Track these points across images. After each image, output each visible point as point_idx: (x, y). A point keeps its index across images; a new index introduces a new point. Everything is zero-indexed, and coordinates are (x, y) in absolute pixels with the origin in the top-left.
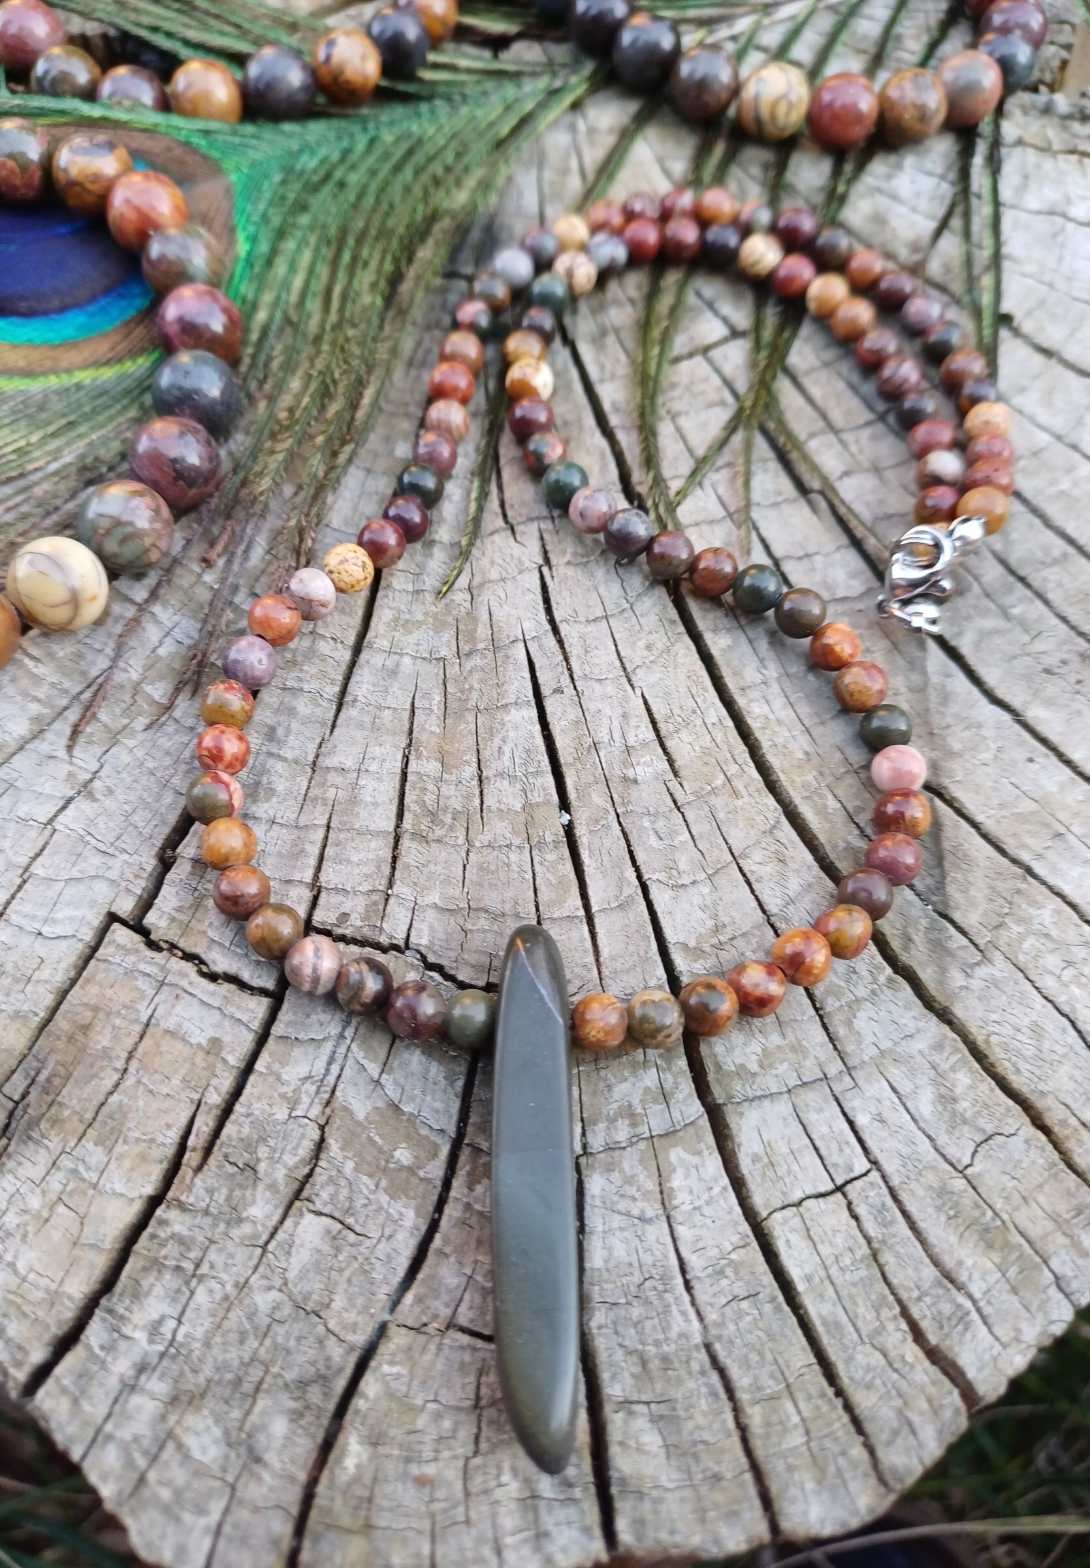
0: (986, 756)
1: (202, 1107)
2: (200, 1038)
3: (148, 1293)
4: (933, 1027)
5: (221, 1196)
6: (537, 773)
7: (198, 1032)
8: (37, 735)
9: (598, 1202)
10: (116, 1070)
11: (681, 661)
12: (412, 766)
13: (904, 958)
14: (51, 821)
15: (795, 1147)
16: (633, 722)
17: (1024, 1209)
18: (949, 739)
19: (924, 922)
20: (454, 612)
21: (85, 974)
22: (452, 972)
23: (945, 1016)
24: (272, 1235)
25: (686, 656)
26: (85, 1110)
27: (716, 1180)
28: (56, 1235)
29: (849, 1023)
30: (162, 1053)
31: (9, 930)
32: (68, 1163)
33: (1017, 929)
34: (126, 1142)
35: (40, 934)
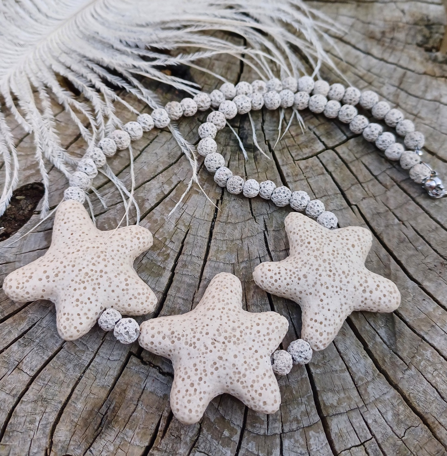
0: (409, 299)
1: (163, 417)
2: (161, 394)
4: (393, 391)
5: (170, 446)
6: (265, 304)
7: (160, 392)
9: (287, 448)
10: (134, 405)
13: (383, 367)
15: (349, 430)
17: (421, 451)
19: (389, 356)
20: (236, 247)
21: (123, 372)
23: (396, 387)
26: (125, 418)
27: (324, 441)
29: (366, 390)
30: (149, 399)
31: (99, 358)
32: (121, 435)
33: (419, 358)
34: (139, 428)
35: (109, 359)
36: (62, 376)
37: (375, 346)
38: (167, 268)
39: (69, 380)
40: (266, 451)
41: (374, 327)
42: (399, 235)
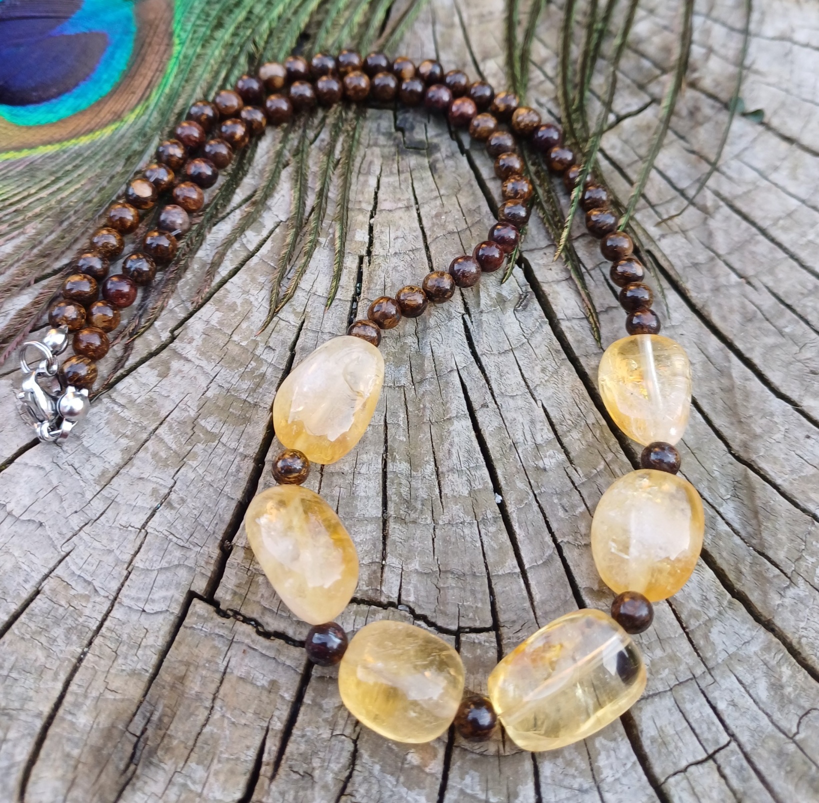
0: (778, 436)
1: (270, 733)
2: (263, 681)
4: (762, 635)
5: (290, 796)
6: (477, 468)
7: (261, 677)
8: (128, 461)
9: (549, 781)
10: (206, 708)
11: (566, 379)
12: (390, 467)
13: (738, 586)
14: (144, 527)
15: (679, 729)
16: (538, 426)
18: (753, 425)
19: (749, 559)
20: (407, 352)
21: (177, 638)
22: (433, 620)
23: (769, 626)
25: (569, 375)
26: (188, 739)
27: (627, 757)
29: (706, 637)
30: (237, 694)
31: (122, 610)
32: (179, 779)
33: (811, 560)
34: (219, 761)
35: (144, 611)
36: (40, 654)
37: (717, 540)
38: (262, 405)
39: (58, 662)
40: (505, 790)
41: (710, 501)
42: (743, 307)
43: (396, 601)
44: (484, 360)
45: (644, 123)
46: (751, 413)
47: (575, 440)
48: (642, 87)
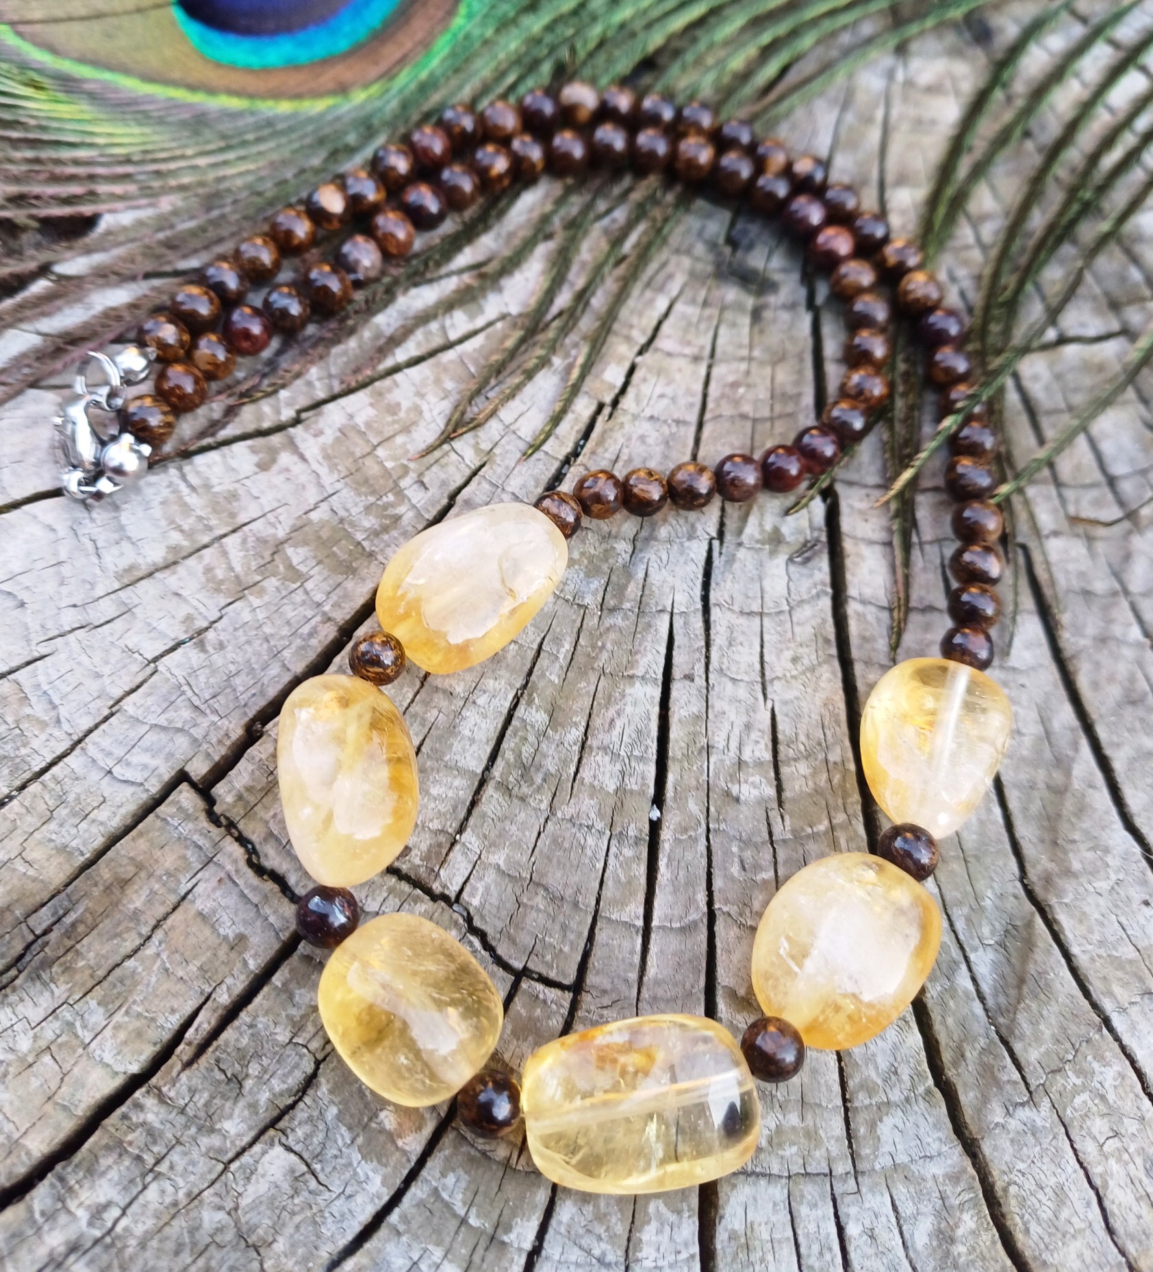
0: (1103, 885)
1: (209, 1003)
2: (228, 930)
3: (103, 1174)
4: (955, 1156)
5: (201, 1099)
6: (641, 759)
7: (229, 924)
8: (169, 565)
9: (563, 1230)
10: (140, 935)
11: (823, 685)
12: (521, 711)
13: (950, 1073)
14: (155, 660)
15: (777, 1236)
16: (754, 735)
18: (1071, 855)
19: (983, 1043)
20: (611, 561)
21: (140, 826)
22: (494, 944)
23: (971, 1148)
24: (239, 1155)
25: (830, 681)
26: (100, 967)
27: (686, 1245)
28: (35, 1083)
29: (872, 1126)
30: (188, 934)
31: (82, 760)
32: (67, 1014)
33: (1074, 1079)
34: (127, 1013)
35: (110, 772)
37: (947, 997)
38: (379, 557)
40: (495, 1216)
41: (961, 937)
42: (1132, 680)
43: (453, 896)
44: (715, 613)
45: (1097, 360)
46: (1077, 836)
47: (798, 775)
48: (1115, 306)
